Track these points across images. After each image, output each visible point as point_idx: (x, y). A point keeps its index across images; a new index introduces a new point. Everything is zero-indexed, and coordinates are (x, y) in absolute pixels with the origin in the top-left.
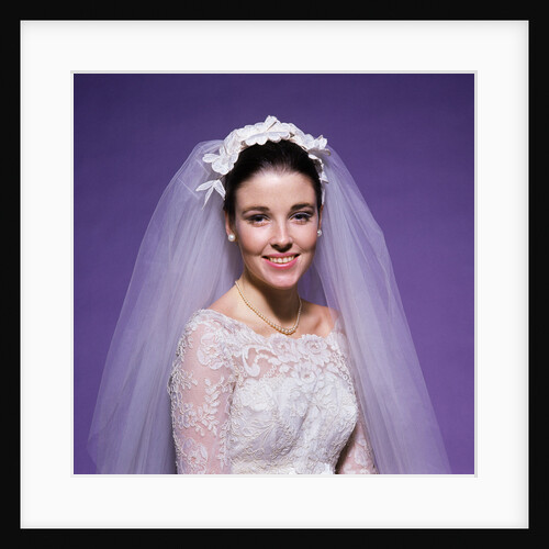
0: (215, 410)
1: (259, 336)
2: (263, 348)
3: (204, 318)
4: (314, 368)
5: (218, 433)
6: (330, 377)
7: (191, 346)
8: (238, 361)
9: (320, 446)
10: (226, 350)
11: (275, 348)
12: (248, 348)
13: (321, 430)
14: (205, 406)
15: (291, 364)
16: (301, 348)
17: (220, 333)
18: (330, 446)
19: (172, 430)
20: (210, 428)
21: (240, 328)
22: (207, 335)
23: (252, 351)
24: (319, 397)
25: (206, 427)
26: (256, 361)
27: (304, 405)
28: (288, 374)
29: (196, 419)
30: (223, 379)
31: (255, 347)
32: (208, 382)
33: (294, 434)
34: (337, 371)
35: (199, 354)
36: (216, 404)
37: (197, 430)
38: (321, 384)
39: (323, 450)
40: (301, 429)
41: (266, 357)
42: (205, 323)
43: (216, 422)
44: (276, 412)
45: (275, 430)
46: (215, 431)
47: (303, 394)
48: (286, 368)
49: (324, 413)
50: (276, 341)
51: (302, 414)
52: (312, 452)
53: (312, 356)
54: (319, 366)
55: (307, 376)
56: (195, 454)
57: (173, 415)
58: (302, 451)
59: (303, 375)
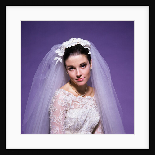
0: (62, 118)
1: (75, 97)
2: (76, 100)
3: (60, 92)
4: (89, 106)
5: (62, 124)
6: (93, 109)
7: (56, 99)
8: (69, 104)
9: (89, 128)
10: (66, 101)
11: (79, 100)
12: (72, 100)
13: (89, 124)
14: (59, 116)
15: (83, 105)
16: (86, 100)
17: (64, 96)
18: (91, 128)
19: (49, 122)
20: (60, 122)
21: (70, 95)
22: (61, 97)
23: (73, 101)
24: (90, 114)
25: (59, 122)
26: (73, 104)
27: (85, 117)
28: (82, 108)
29: (56, 120)
30: (64, 109)
31: (74, 100)
32: (60, 110)
33: (82, 125)
34: (95, 107)
35: (58, 102)
36: (62, 116)
37: (57, 123)
38: (90, 111)
39: (89, 129)
40: (84, 123)
41: (76, 103)
42: (60, 93)
43: (62, 121)
44: (77, 119)
45: (77, 124)
46: (61, 123)
47: (85, 114)
48: (82, 106)
49: (90, 119)
50: (80, 98)
51: (84, 119)
52: (86, 130)
53: (89, 102)
54: (90, 105)
55: (87, 108)
56: (55, 129)
57: (50, 118)
58: (83, 129)
59: (86, 108)
